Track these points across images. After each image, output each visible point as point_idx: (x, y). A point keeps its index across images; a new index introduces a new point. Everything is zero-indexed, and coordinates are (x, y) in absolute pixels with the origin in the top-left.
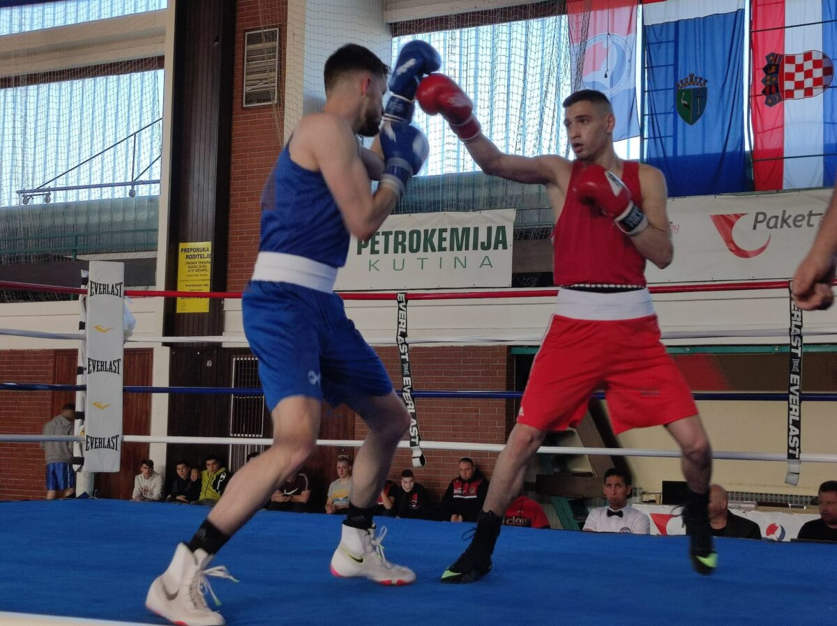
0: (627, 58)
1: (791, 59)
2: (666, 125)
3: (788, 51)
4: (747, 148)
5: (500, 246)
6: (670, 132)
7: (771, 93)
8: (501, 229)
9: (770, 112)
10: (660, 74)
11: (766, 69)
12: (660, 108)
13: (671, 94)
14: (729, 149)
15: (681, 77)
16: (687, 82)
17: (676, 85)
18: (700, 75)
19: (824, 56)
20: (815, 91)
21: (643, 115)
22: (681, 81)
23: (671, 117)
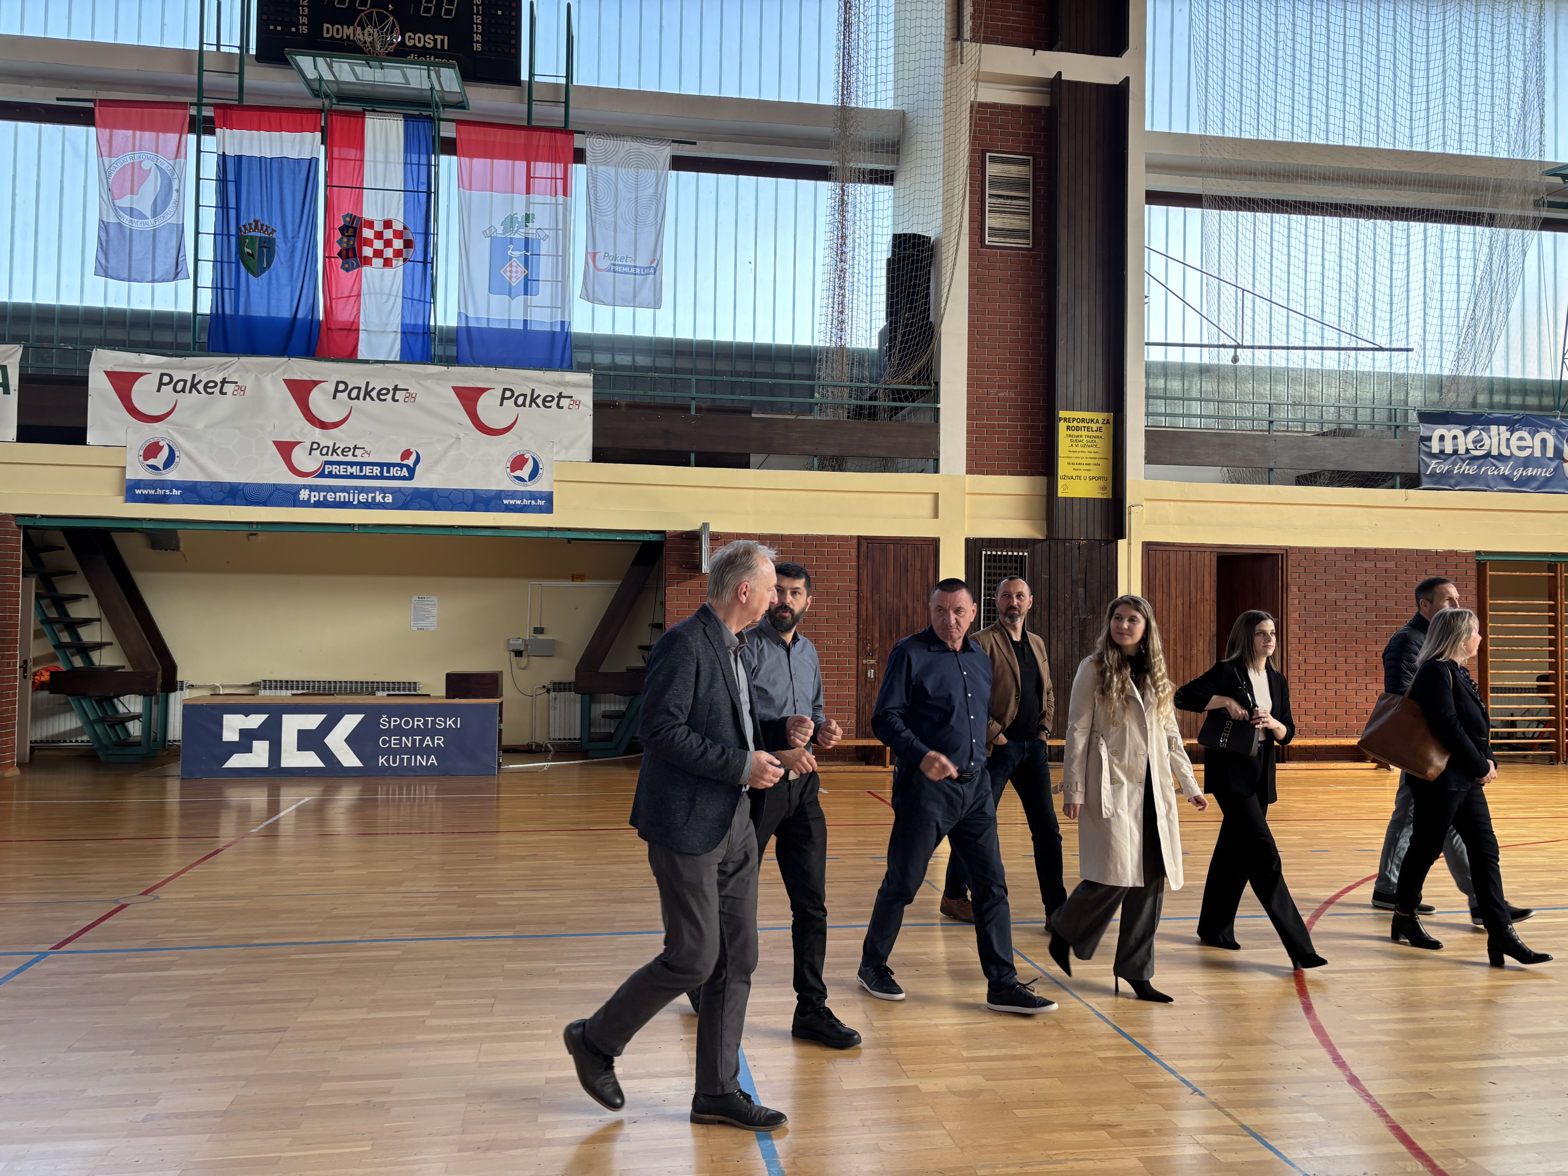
0: (175, 186)
1: (370, 225)
3: (367, 215)
6: (231, 284)
7: (348, 257)
8: (1, 369)
9: (345, 278)
11: (343, 230)
13: (232, 240)
14: (301, 315)
15: (244, 221)
16: (251, 228)
18: (266, 224)
19: (405, 228)
20: (394, 262)
21: (197, 260)
22: (244, 226)
23: (234, 266)
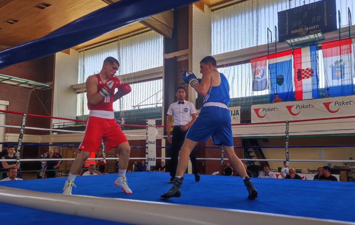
0: (265, 72)
1: (303, 70)
2: (275, 86)
3: (303, 68)
4: (294, 91)
5: (237, 114)
6: (275, 88)
7: (299, 78)
8: (237, 111)
9: (299, 82)
10: (273, 75)
12: (273, 83)
13: (275, 79)
14: (290, 91)
15: (277, 75)
16: (279, 76)
17: (277, 77)
18: (282, 75)
19: (311, 69)
20: (309, 77)
21: (269, 84)
23: (276, 84)
